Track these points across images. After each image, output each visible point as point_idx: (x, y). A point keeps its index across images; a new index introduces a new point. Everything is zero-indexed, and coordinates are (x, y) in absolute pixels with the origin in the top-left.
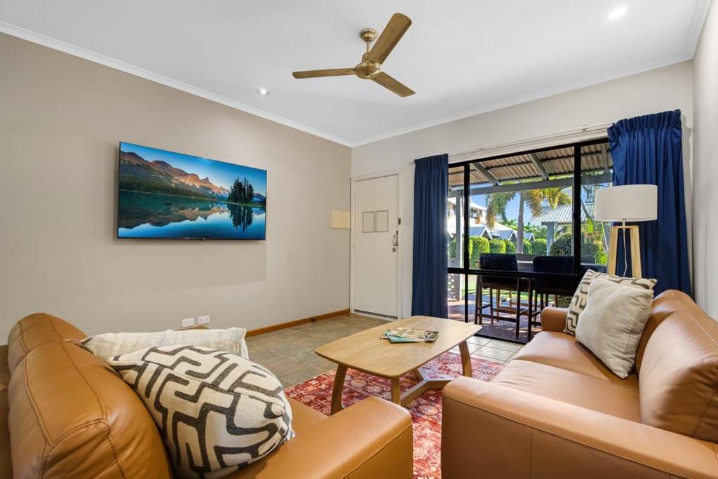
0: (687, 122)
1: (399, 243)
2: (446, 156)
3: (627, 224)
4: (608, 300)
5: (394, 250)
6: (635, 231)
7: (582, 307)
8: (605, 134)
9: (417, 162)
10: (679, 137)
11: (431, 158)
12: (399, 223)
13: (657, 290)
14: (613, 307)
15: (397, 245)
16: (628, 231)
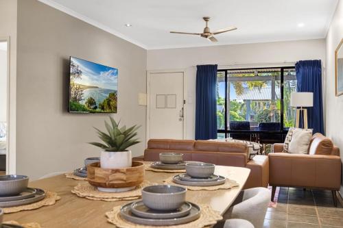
0: (323, 65)
1: (184, 116)
2: (216, 66)
3: (303, 108)
4: (300, 135)
5: (180, 120)
6: (306, 111)
7: (290, 141)
8: (294, 65)
9: (198, 67)
10: (321, 72)
11: (207, 66)
12: (184, 103)
13: (314, 133)
14: (301, 137)
15: (183, 116)
16: (303, 111)
